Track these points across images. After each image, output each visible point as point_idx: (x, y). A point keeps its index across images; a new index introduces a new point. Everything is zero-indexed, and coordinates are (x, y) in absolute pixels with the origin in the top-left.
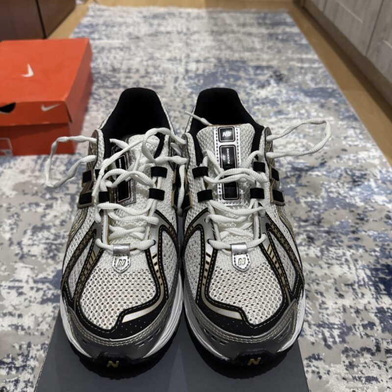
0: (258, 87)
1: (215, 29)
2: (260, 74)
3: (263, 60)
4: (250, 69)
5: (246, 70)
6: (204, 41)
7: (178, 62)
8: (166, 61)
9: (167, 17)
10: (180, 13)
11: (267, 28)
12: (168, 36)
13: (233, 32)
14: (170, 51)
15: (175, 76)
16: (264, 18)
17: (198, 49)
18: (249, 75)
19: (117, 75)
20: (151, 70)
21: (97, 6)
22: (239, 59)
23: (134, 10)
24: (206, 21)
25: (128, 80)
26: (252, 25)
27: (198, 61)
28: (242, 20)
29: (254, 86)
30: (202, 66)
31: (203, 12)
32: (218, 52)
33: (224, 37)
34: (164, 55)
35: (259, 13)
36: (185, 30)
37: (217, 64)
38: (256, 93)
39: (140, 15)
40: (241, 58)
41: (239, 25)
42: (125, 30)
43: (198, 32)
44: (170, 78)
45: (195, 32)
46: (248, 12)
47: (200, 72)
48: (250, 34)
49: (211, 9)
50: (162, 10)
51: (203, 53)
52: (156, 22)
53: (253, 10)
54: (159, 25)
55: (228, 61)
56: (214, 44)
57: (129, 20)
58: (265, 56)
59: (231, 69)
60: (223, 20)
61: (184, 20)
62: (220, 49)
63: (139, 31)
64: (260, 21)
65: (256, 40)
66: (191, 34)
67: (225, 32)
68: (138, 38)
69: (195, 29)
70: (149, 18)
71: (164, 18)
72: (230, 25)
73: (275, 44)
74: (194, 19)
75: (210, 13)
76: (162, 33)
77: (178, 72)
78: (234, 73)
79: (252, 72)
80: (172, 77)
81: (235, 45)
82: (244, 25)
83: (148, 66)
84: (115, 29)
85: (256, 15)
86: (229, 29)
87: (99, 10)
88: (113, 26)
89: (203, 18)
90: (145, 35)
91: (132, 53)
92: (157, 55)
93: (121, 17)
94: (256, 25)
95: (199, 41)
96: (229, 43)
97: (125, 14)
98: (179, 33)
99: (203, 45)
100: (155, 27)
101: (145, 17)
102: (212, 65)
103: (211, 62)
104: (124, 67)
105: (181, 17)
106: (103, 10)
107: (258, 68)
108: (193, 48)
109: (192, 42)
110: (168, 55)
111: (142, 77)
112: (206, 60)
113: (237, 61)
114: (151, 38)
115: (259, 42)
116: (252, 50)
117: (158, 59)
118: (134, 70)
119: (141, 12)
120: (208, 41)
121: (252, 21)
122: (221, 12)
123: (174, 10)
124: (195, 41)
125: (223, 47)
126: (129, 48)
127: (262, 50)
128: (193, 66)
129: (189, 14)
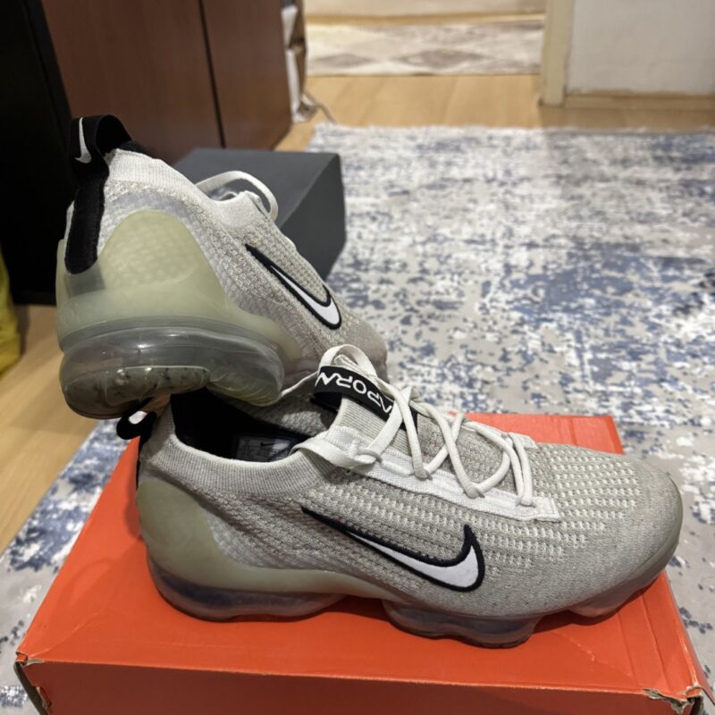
0: (675, 312)
1: (565, 171)
2: (674, 278)
3: (677, 244)
4: (650, 264)
5: (640, 268)
6: (542, 199)
7: (488, 246)
8: (462, 244)
9: (463, 146)
10: (490, 138)
11: (678, 170)
12: (467, 187)
13: (604, 179)
14: (470, 222)
15: (482, 279)
16: (667, 147)
17: (531, 216)
18: (650, 279)
19: (363, 276)
20: (431, 264)
21: (332, 127)
22: (622, 240)
23: (401, 133)
24: (543, 153)
25: (384, 287)
26: (641, 162)
27: (531, 245)
28: (619, 152)
29: (665, 309)
30: (540, 256)
31: (537, 135)
32: (574, 224)
33: (585, 190)
34: (459, 232)
35: (653, 136)
36: (500, 176)
37: (573, 251)
38: (672, 326)
39: (412, 144)
40: (626, 237)
41: (614, 162)
42: (382, 176)
43: (528, 179)
44: (471, 286)
45: (522, 179)
46: (630, 134)
47: (537, 270)
48: (640, 183)
49: (552, 129)
50: (454, 132)
51: (541, 225)
52: (442, 157)
53: (642, 130)
54: (449, 164)
55: (598, 245)
56: (564, 204)
57: (389, 155)
58: (681, 235)
59: (607, 265)
60: (580, 151)
61: (498, 153)
62: (580, 218)
63: (409, 178)
64: (660, 153)
65: (655, 196)
66: (515, 184)
67: (586, 178)
68: (406, 192)
69: (522, 172)
70: (429, 148)
71: (458, 149)
72: (595, 162)
73: (699, 204)
74: (519, 149)
75: (551, 135)
76: (454, 181)
77: (488, 270)
78: (614, 274)
79: (655, 272)
80: (476, 282)
81: (610, 208)
82: (625, 162)
83: (425, 255)
84: (363, 174)
85: (649, 141)
86: (594, 170)
87: (334, 134)
88: (359, 168)
89: (536, 147)
90: (421, 187)
91: (393, 226)
92: (445, 231)
93: (375, 147)
94: (651, 161)
95: (531, 198)
96: (597, 203)
97: (381, 143)
98: (489, 181)
99: (541, 207)
100: (441, 168)
101: (420, 147)
102: (563, 252)
103: (560, 247)
104: (378, 259)
105: (493, 147)
106: (342, 135)
107: (668, 262)
108: (519, 214)
109: (517, 201)
110: (467, 232)
111: (414, 281)
112: (549, 242)
113: (618, 246)
114: (433, 192)
115: (662, 200)
116: (649, 219)
117: (446, 239)
118: (397, 265)
119: (412, 138)
120: (551, 199)
121: (641, 153)
122: (574, 135)
123: (478, 131)
124: (523, 197)
125: (585, 212)
126: (388, 215)
127: (670, 219)
128: (520, 257)
129: (508, 139)
